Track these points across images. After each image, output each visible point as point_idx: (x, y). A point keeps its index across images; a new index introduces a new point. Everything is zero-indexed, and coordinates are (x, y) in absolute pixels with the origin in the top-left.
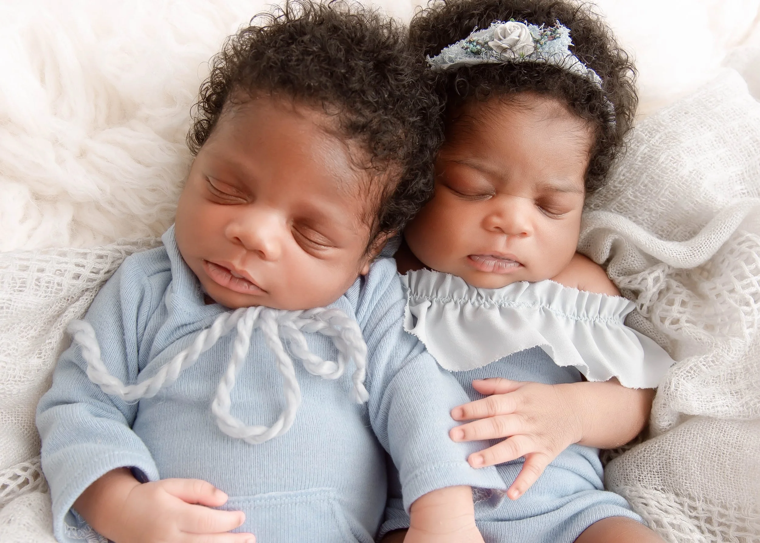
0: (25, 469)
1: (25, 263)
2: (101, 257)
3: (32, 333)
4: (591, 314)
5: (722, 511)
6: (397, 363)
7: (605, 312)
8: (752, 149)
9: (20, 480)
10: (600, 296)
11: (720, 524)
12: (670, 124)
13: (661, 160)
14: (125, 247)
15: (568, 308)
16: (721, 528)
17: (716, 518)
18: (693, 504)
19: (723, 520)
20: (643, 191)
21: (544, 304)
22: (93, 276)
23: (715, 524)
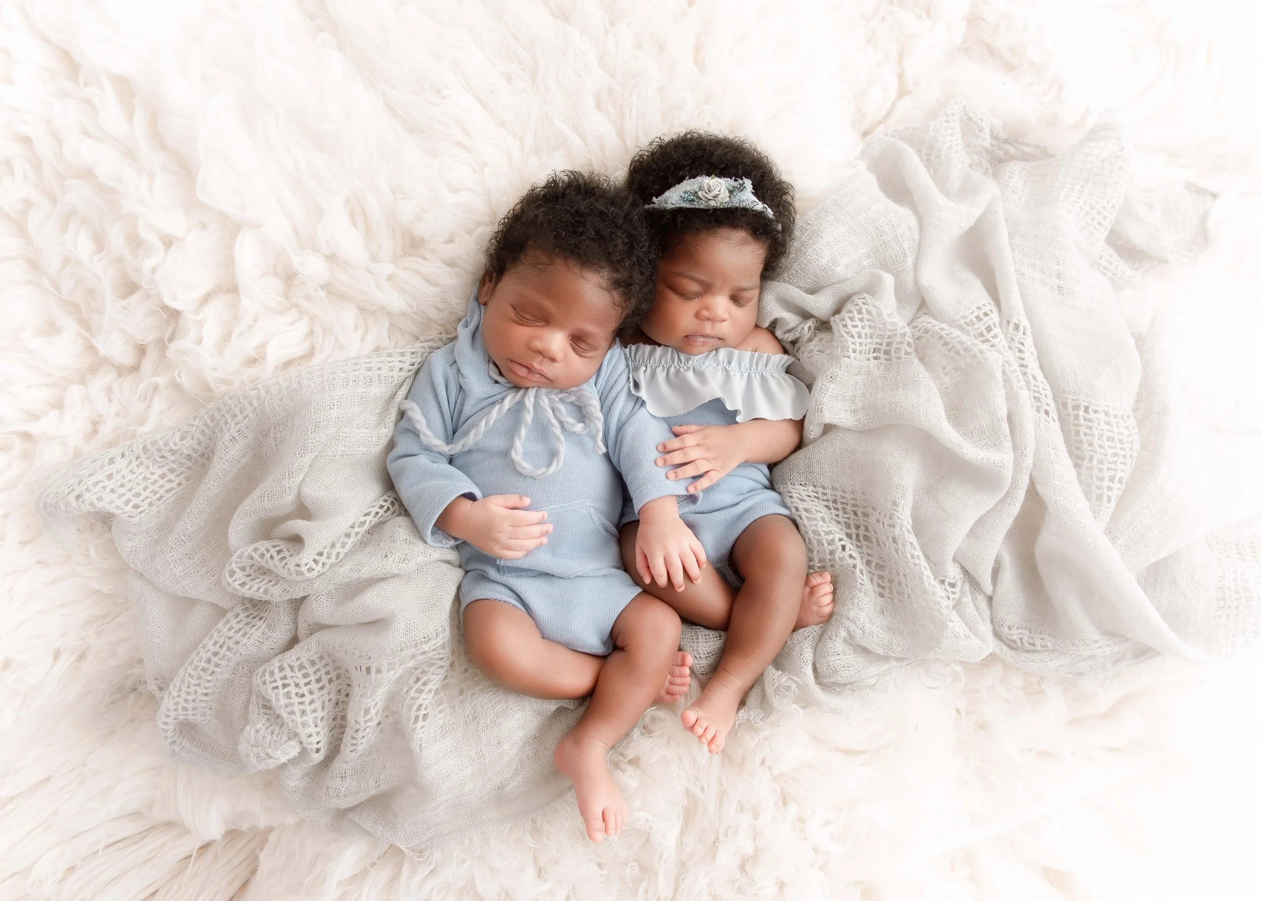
0: (386, 501)
1: (369, 365)
2: (413, 353)
3: (377, 411)
4: (759, 369)
5: (843, 494)
6: (624, 417)
7: (770, 365)
8: (875, 235)
9: (385, 508)
10: (766, 355)
11: (843, 503)
12: (815, 223)
13: (808, 253)
14: (429, 343)
15: (743, 365)
16: (842, 506)
17: (839, 500)
18: (825, 491)
19: (843, 501)
20: (795, 275)
21: (725, 364)
22: (411, 367)
23: (839, 503)
